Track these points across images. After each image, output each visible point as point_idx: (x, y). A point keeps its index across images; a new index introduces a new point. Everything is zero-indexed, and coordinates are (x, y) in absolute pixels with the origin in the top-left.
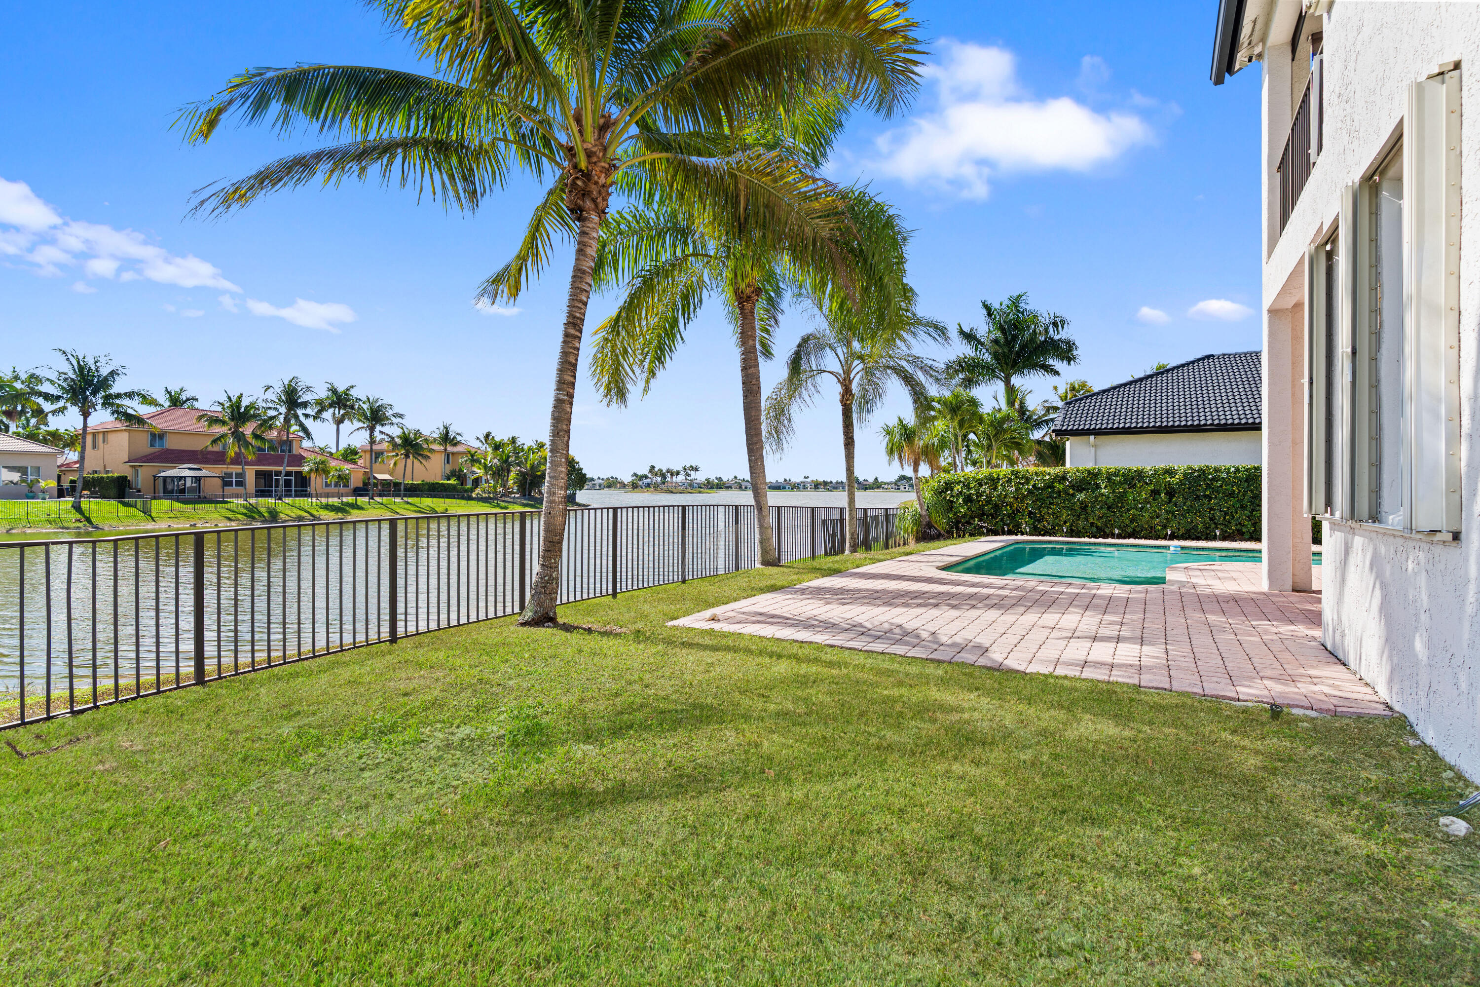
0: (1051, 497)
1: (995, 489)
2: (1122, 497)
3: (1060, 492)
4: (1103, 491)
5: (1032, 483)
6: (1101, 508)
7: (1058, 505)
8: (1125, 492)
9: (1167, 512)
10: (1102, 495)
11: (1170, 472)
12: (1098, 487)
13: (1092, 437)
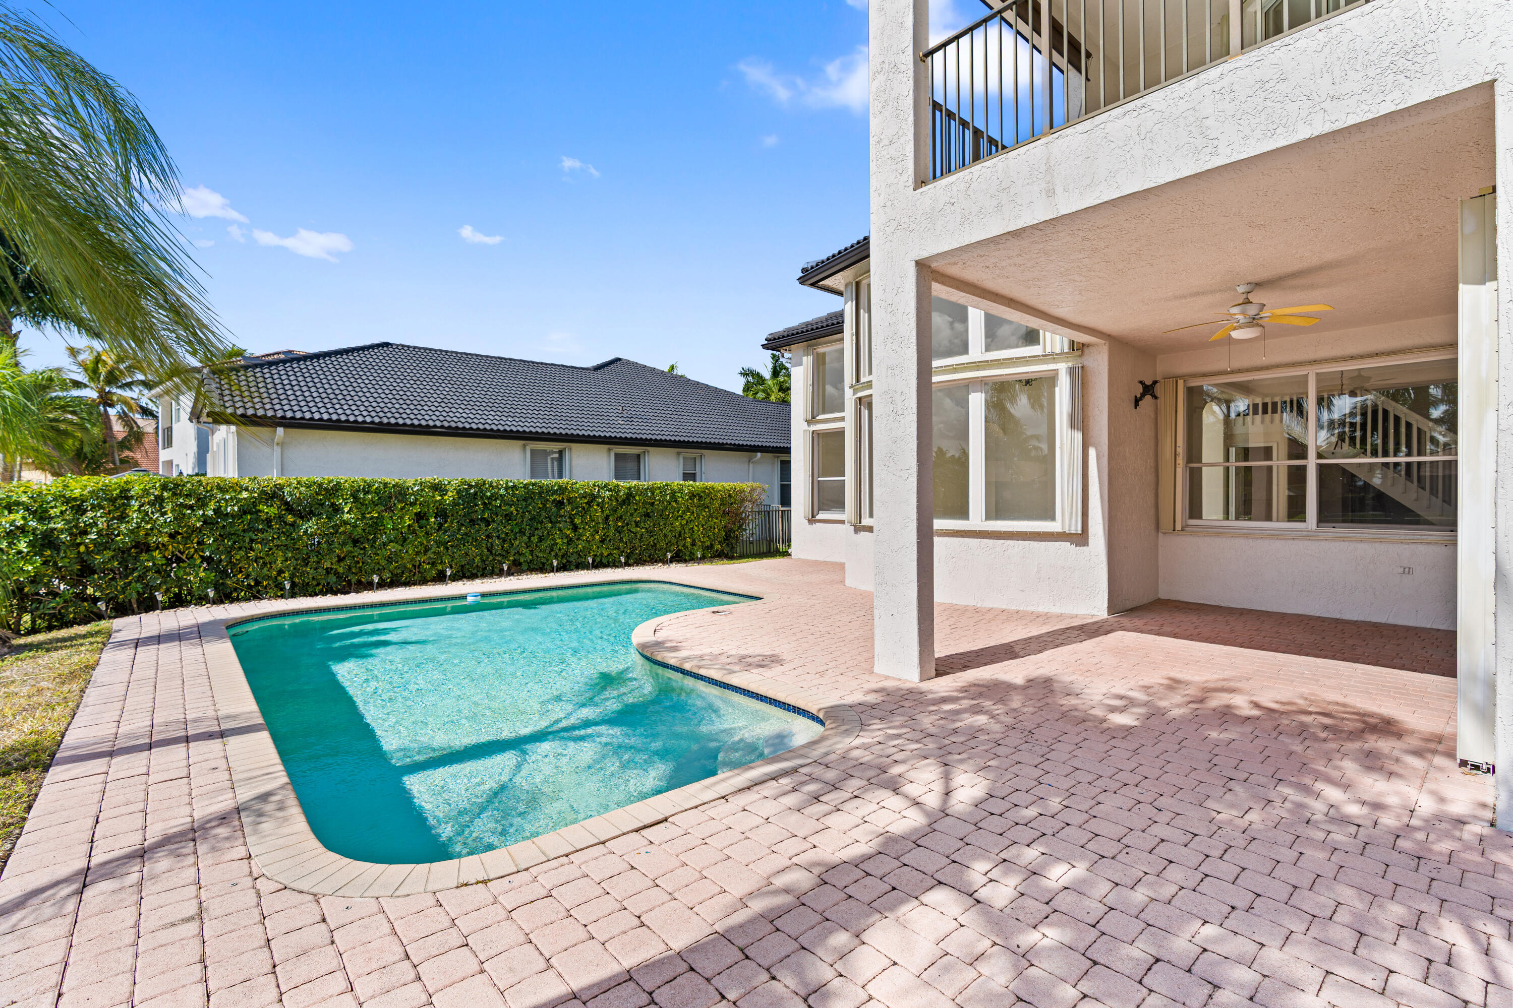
0: (251, 529)
1: (122, 518)
2: (376, 526)
3: (268, 521)
4: (346, 516)
5: (212, 505)
6: (344, 544)
7: (264, 542)
8: (381, 518)
9: (439, 544)
10: (346, 523)
11: (437, 487)
12: (337, 509)
13: (280, 431)
